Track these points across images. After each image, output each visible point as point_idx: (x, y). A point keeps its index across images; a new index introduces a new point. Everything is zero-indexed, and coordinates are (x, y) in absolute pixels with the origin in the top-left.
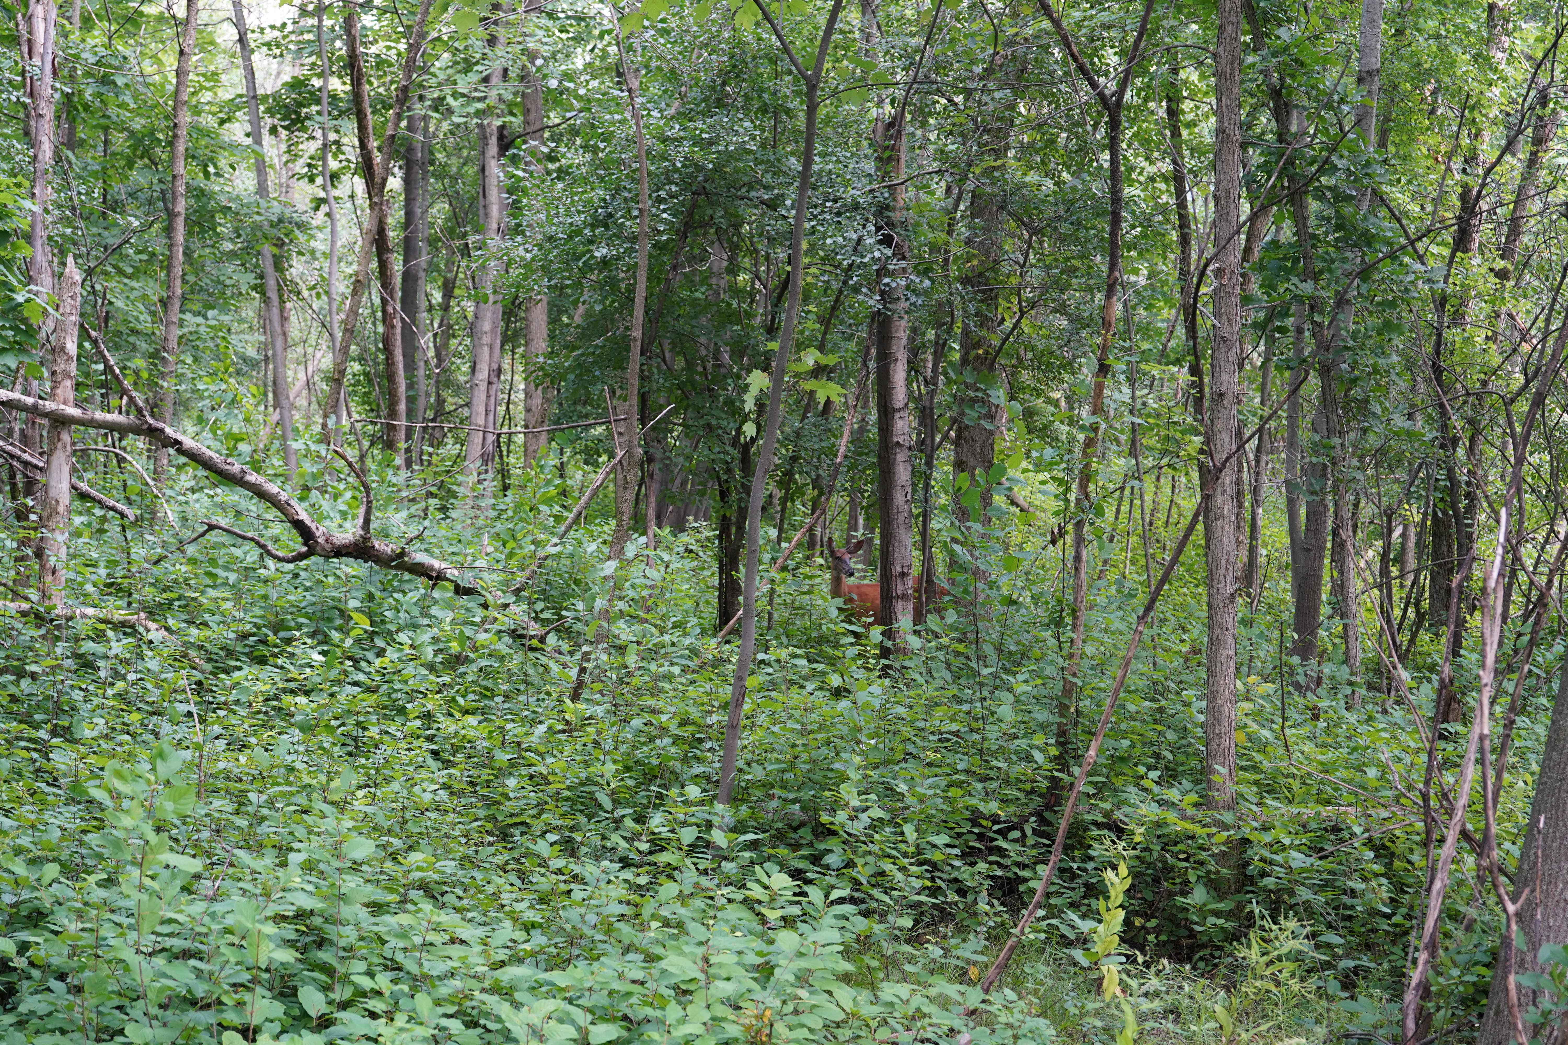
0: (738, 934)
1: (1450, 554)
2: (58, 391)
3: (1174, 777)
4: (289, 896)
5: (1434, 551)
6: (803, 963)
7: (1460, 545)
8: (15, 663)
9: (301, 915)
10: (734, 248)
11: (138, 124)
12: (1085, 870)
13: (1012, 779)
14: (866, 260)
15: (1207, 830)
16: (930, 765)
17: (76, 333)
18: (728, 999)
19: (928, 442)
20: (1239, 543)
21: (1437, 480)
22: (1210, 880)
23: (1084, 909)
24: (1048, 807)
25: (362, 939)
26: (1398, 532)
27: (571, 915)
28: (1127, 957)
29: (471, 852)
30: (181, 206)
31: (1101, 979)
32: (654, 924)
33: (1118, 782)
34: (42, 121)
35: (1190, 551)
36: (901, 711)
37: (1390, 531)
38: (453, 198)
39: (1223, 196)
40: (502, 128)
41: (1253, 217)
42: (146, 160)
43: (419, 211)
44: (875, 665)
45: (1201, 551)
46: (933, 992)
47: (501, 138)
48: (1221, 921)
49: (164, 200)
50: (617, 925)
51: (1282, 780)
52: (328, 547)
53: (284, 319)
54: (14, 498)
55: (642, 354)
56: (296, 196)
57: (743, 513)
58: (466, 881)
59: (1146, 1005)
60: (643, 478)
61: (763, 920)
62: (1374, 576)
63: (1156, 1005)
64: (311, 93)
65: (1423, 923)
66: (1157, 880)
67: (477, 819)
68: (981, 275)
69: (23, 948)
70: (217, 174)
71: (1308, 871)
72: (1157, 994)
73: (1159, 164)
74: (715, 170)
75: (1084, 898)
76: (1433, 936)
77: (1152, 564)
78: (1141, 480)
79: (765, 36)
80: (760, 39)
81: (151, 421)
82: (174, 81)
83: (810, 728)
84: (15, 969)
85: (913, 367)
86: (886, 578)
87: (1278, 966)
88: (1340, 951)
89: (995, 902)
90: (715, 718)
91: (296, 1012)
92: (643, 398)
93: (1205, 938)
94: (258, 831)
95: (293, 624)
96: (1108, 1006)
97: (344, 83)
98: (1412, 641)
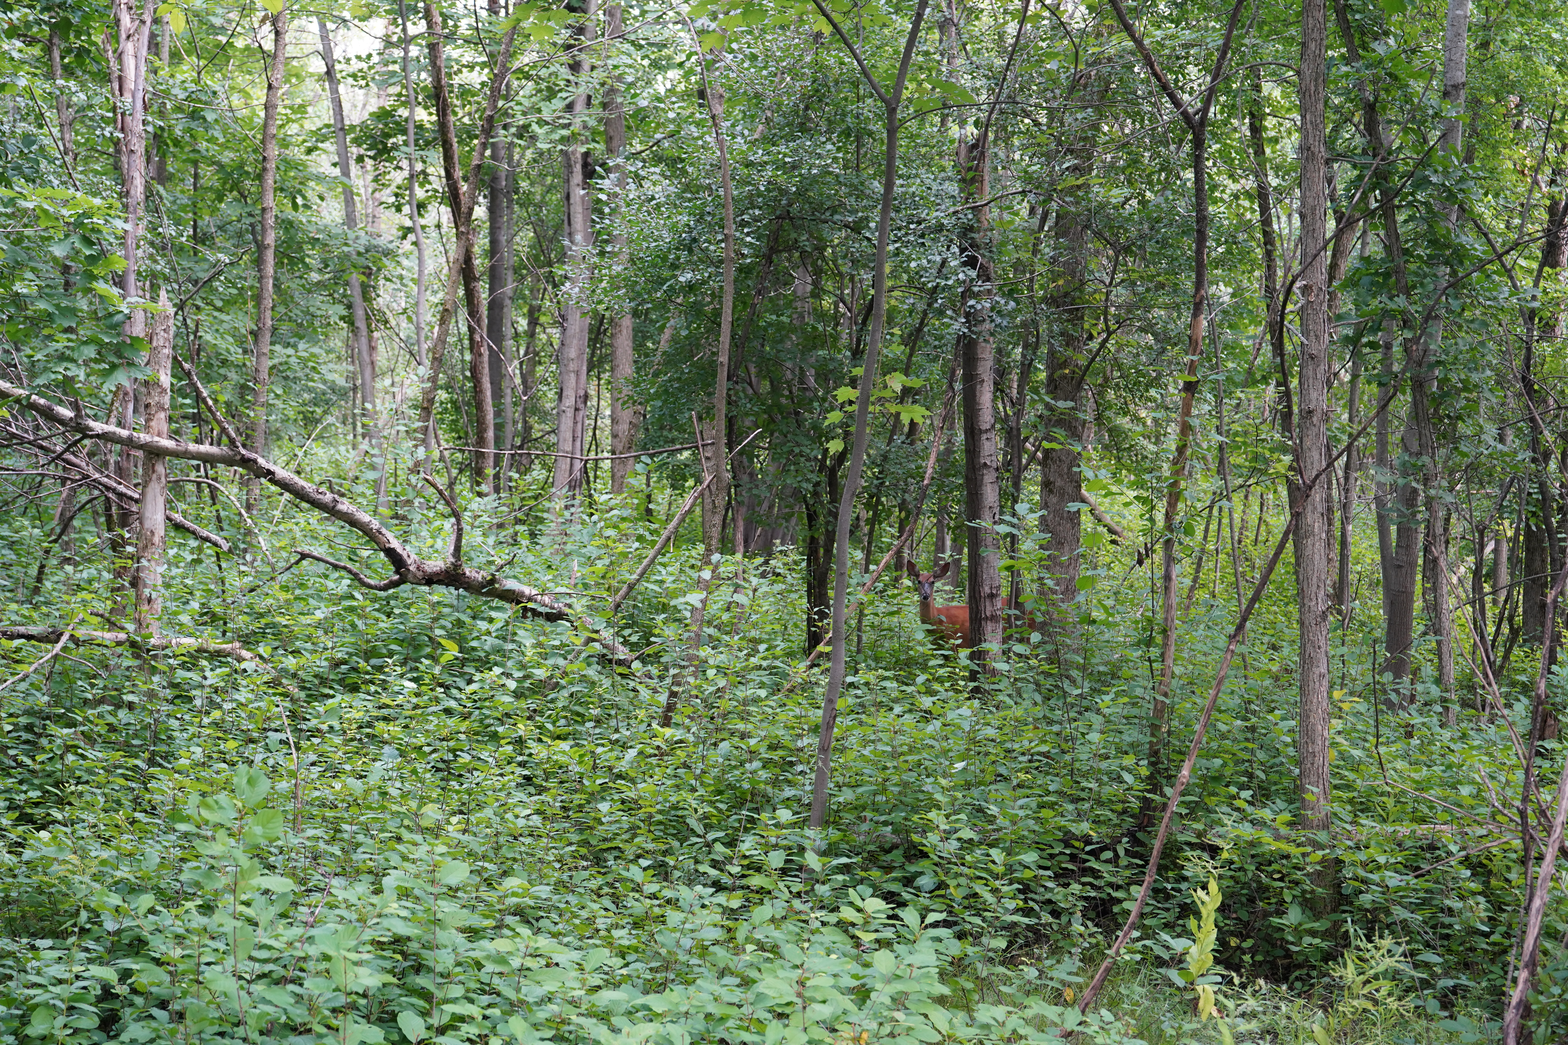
0: (834, 956)
1: (1544, 569)
2: (153, 424)
3: (1267, 797)
4: (385, 923)
5: (1527, 566)
6: (898, 987)
7: (1553, 560)
8: (114, 693)
9: (398, 941)
10: (818, 272)
11: (227, 157)
12: (1179, 891)
13: (1104, 798)
14: (950, 282)
15: (1302, 850)
16: (1019, 786)
17: (169, 365)
18: (824, 1022)
19: (1016, 463)
20: (1329, 560)
21: (1530, 494)
22: (1306, 899)
23: (1179, 930)
24: (1141, 827)
25: (459, 964)
26: (1490, 547)
27: (665, 939)
28: (1223, 976)
29: (565, 877)
30: (270, 239)
31: (1196, 1000)
32: (750, 948)
33: (1211, 801)
34: (134, 157)
35: (1280, 568)
36: (991, 732)
37: (1482, 547)
38: (538, 225)
39: (1309, 213)
40: (586, 155)
41: (1339, 234)
42: (235, 193)
43: (503, 239)
44: (966, 686)
45: (1291, 569)
46: (1029, 1013)
47: (585, 165)
48: (1317, 941)
49: (253, 233)
50: (711, 948)
51: (1377, 799)
52: (420, 574)
53: (372, 348)
54: (110, 530)
55: (729, 379)
56: (383, 226)
57: (831, 537)
58: (562, 906)
59: (1244, 1026)
60: (729, 502)
61: (857, 942)
62: (1466, 591)
63: (1254, 1026)
64: (397, 123)
65: (1523, 941)
66: (1252, 900)
67: (571, 844)
68: (1066, 295)
69: (125, 975)
70: (307, 207)
71: (1404, 890)
72: (1254, 1015)
73: (1243, 181)
74: (798, 193)
75: (1178, 918)
76: (1533, 954)
77: (1242, 583)
78: (1229, 499)
79: (847, 60)
80: (842, 63)
81: (243, 451)
82: (262, 114)
83: (900, 750)
84: (117, 996)
85: (999, 388)
86: (975, 599)
87: (1375, 984)
88: (1438, 970)
89: (1089, 923)
90: (806, 741)
91: (395, 1037)
92: (731, 422)
93: (1301, 958)
94: (354, 857)
95: (385, 651)
96: (1205, 1027)
97: (430, 114)
98: (1506, 657)
